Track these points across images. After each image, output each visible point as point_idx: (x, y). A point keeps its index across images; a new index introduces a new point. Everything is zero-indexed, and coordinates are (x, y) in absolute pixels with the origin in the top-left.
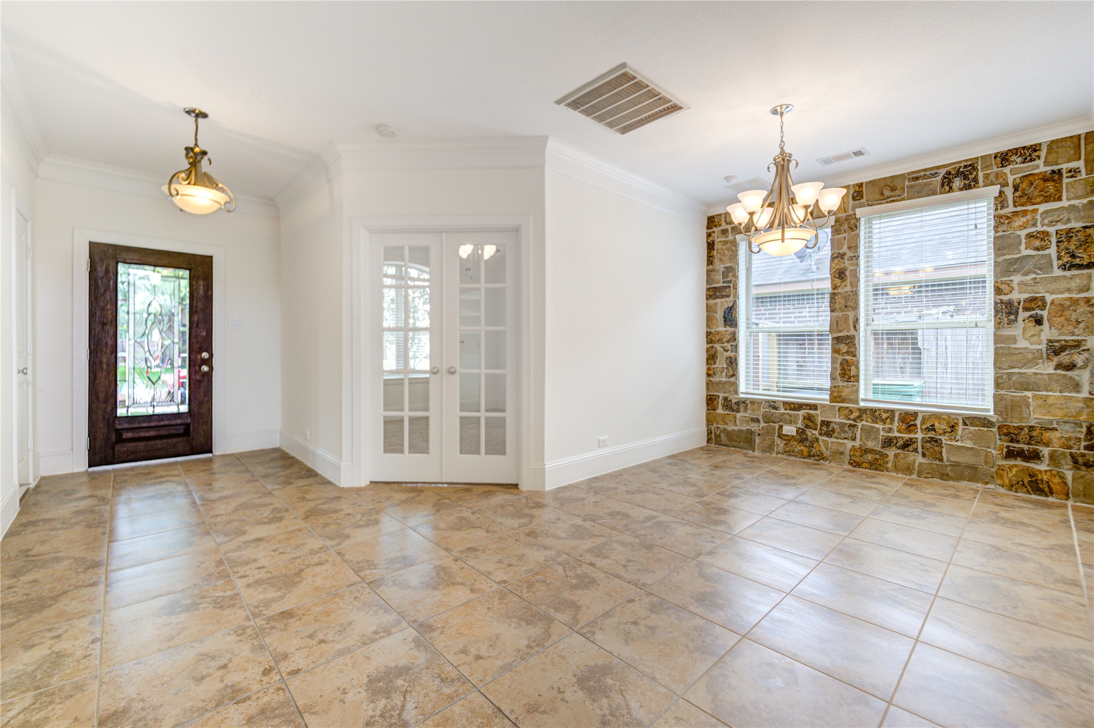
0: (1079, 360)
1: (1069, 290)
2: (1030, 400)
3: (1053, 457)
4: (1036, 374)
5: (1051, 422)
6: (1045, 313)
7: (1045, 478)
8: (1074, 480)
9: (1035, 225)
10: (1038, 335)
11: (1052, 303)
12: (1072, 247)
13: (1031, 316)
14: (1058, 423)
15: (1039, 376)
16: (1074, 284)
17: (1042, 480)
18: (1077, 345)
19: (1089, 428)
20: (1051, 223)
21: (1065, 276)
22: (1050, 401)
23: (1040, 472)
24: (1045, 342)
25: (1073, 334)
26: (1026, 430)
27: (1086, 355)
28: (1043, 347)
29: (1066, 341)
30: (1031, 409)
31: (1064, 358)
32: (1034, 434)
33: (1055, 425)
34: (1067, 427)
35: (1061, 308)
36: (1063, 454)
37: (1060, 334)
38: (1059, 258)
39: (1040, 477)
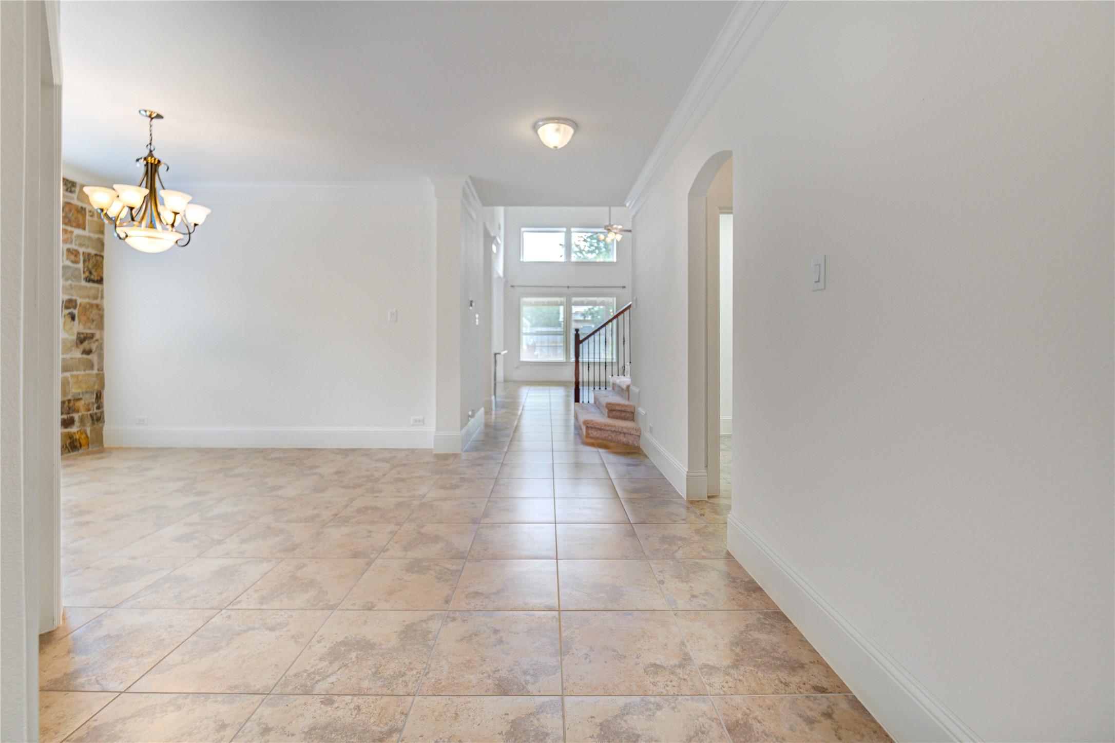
0: (94, 347)
1: (88, 297)
2: (70, 379)
3: (82, 420)
4: (72, 358)
5: (79, 393)
6: (76, 312)
7: (77, 437)
8: (91, 431)
9: (71, 243)
10: (71, 328)
11: (80, 305)
12: (90, 267)
13: (69, 313)
14: (83, 394)
15: (73, 360)
16: (92, 292)
17: (76, 439)
18: (92, 336)
19: (97, 395)
20: (81, 245)
21: (87, 287)
22: (80, 378)
23: (74, 433)
24: (76, 334)
25: (90, 328)
26: (67, 403)
27: (97, 343)
28: (75, 337)
29: (87, 334)
30: (70, 385)
31: (86, 345)
32: (71, 405)
33: (81, 396)
34: (87, 396)
35: (86, 309)
36: (87, 415)
37: (84, 328)
38: (84, 272)
39: (75, 437)
